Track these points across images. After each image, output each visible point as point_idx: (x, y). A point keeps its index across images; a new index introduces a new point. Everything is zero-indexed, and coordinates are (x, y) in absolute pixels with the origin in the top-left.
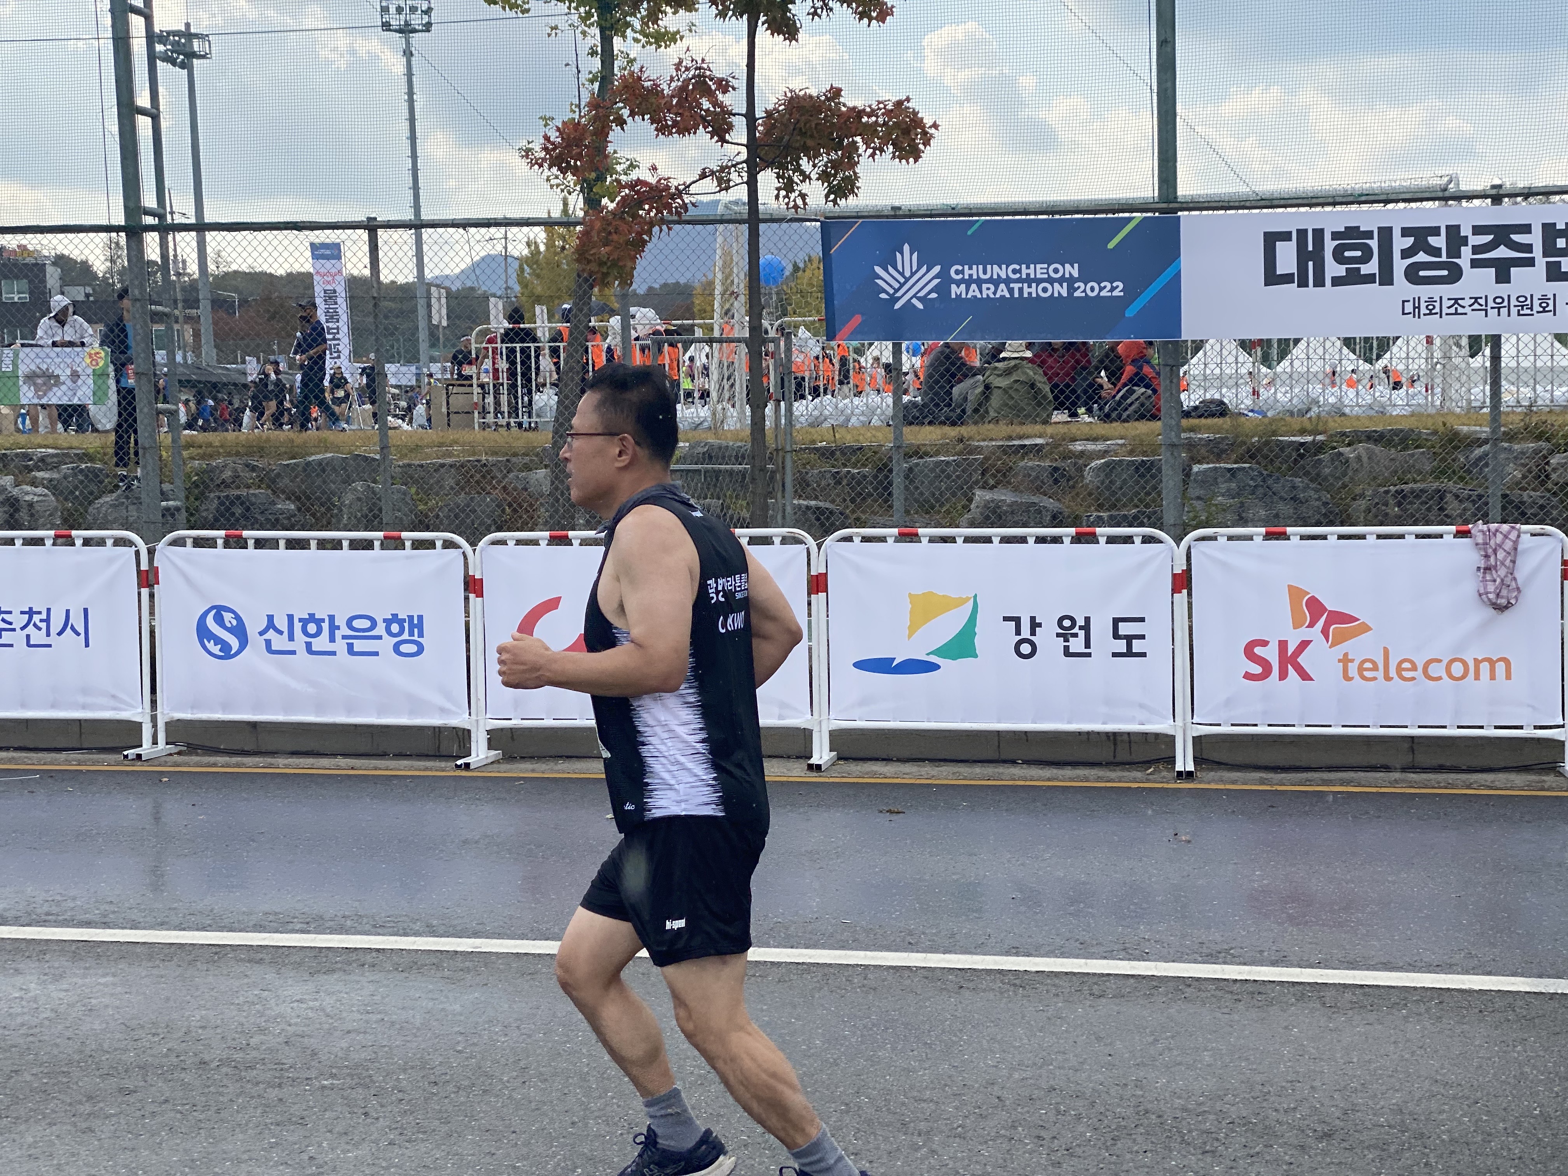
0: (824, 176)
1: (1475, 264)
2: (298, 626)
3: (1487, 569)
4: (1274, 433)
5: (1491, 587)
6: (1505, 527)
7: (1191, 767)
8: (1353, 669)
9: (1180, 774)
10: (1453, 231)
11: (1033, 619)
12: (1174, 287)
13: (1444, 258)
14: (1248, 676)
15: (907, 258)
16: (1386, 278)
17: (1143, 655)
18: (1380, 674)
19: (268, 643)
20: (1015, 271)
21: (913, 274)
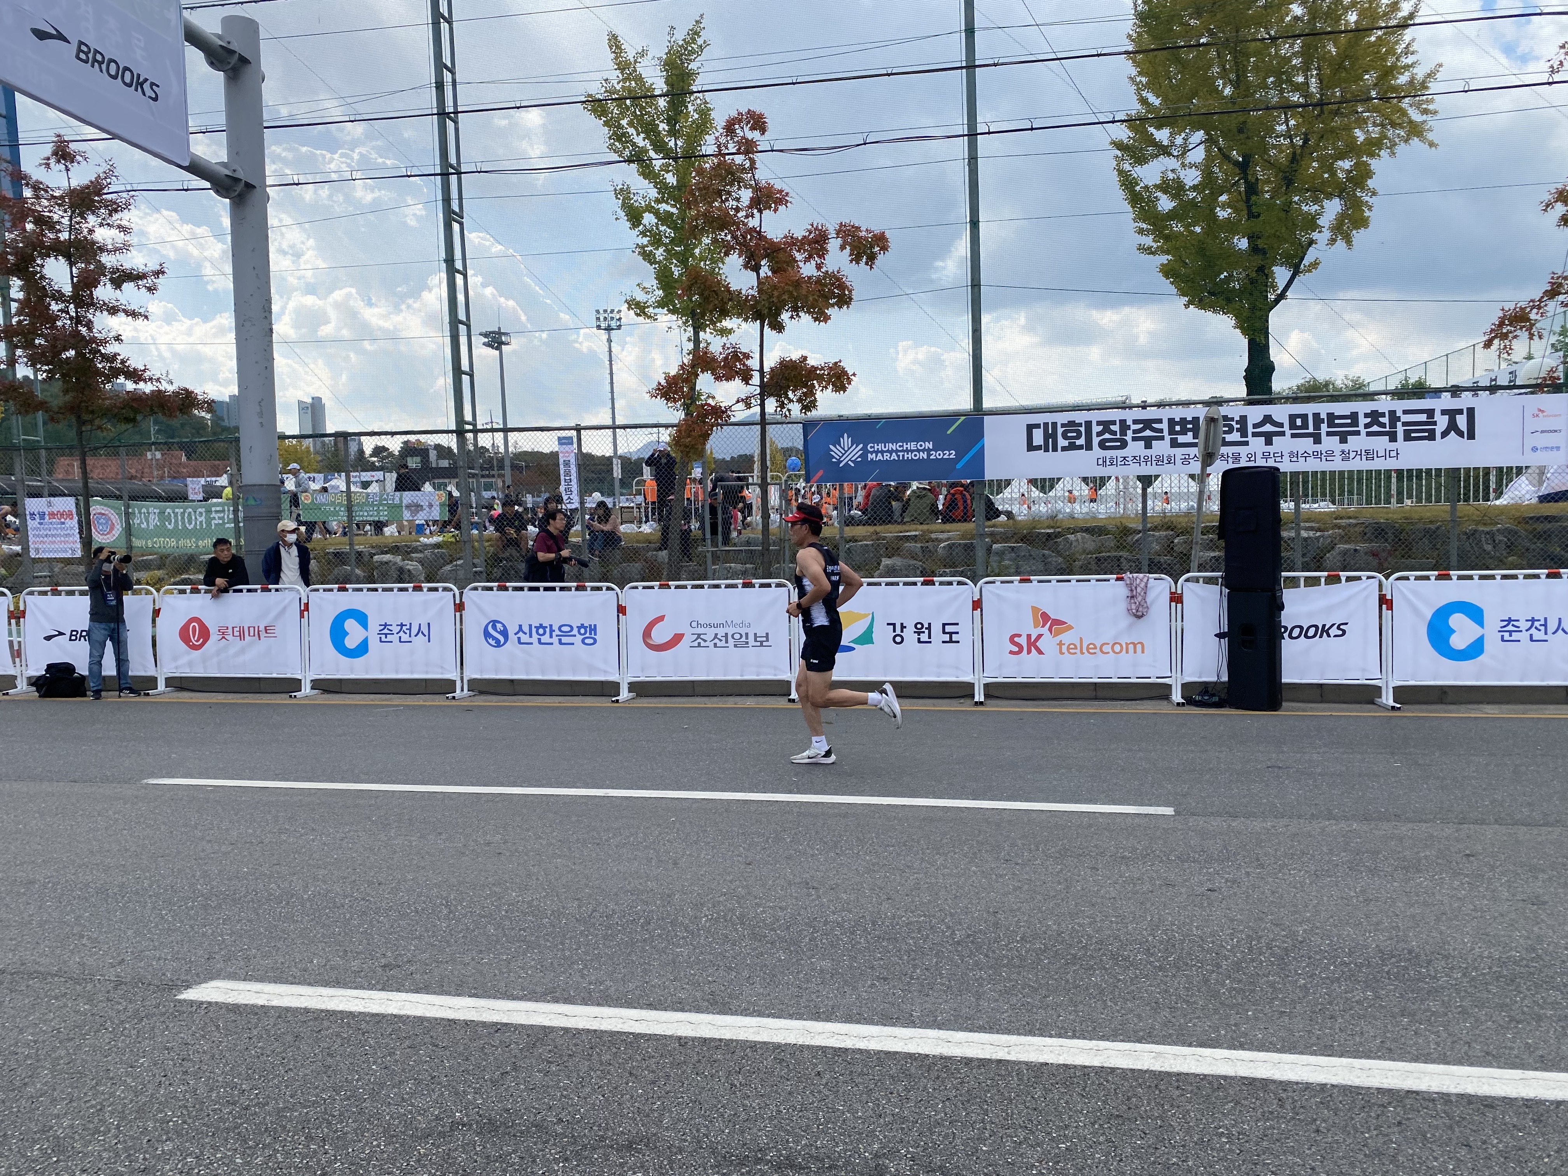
0: (800, 400)
1: (1134, 439)
2: (534, 630)
3: (1132, 597)
4: (1034, 528)
5: (1134, 607)
6: (1141, 575)
7: (982, 699)
8: (1064, 648)
9: (976, 703)
10: (1123, 422)
11: (902, 624)
12: (981, 453)
13: (1118, 436)
14: (1011, 652)
15: (846, 441)
16: (1089, 446)
17: (958, 642)
18: (1078, 651)
19: (519, 638)
20: (900, 446)
21: (849, 449)
